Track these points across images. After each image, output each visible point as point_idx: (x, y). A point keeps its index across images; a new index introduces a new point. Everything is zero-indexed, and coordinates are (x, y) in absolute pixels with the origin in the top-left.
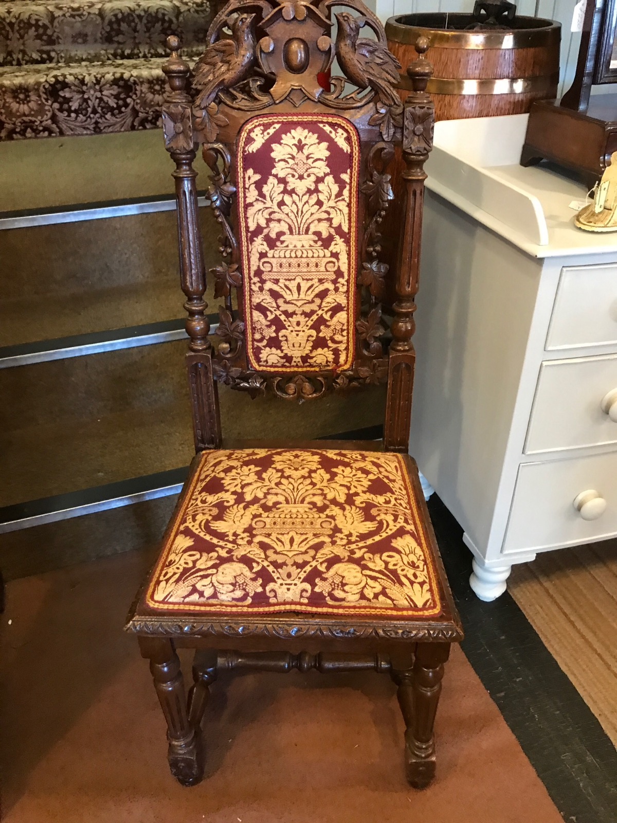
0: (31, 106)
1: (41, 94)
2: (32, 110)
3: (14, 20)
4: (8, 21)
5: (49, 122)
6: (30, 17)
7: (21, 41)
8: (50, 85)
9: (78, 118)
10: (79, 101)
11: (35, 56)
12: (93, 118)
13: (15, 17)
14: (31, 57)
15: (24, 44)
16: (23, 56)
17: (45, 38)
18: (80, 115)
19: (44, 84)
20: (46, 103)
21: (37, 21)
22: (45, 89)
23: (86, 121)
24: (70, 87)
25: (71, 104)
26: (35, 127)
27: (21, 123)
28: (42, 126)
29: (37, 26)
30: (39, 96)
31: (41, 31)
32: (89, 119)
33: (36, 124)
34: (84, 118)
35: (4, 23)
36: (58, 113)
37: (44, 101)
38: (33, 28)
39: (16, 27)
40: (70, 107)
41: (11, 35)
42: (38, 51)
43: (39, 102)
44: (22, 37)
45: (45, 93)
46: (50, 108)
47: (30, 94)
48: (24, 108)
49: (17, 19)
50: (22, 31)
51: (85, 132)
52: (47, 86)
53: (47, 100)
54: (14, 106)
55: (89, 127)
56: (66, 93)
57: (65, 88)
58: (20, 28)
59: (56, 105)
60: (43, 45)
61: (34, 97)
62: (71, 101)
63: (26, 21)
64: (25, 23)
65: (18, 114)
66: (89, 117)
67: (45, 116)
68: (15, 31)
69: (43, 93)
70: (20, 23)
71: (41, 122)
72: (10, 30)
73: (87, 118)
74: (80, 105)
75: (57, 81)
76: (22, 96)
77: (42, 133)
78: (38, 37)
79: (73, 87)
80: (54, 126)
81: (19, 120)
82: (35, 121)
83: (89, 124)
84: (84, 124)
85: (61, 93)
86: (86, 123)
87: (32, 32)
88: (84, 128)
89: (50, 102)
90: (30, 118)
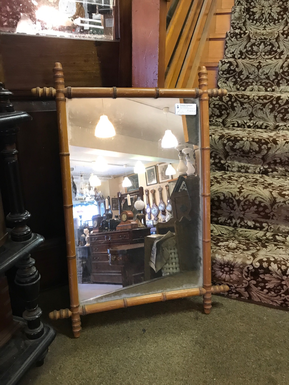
0: (232, 277)
1: (244, 272)
2: (232, 279)
3: (242, 199)
4: (237, 198)
5: (243, 289)
6: (255, 199)
7: (243, 212)
8: (254, 268)
9: (269, 294)
10: (274, 284)
11: (250, 223)
12: (284, 296)
13: (244, 197)
14: (246, 223)
15: (244, 214)
16: (241, 222)
17: (263, 214)
18: (273, 293)
19: (249, 266)
20: (245, 278)
21: (260, 202)
22: (249, 270)
23: (276, 296)
24: (271, 274)
25: (266, 284)
28: (236, 290)
29: (259, 205)
30: (242, 273)
31: (261, 209)
32: (279, 296)
34: (275, 295)
35: (234, 199)
36: (253, 287)
37: (244, 277)
38: (256, 207)
39: (242, 203)
40: (265, 286)
41: (236, 207)
42: (253, 221)
43: (240, 276)
44: (244, 210)
45: (248, 273)
46: (247, 282)
47: (234, 269)
48: (226, 276)
49: (244, 198)
50: (245, 207)
51: (271, 303)
52: (251, 268)
53: (247, 277)
54: (219, 273)
55: (277, 301)
56: (267, 277)
57: (267, 273)
58: (245, 204)
59: (254, 282)
60: (258, 217)
61: (236, 272)
62: (268, 283)
63: (251, 201)
64: (249, 202)
66: (280, 295)
67: (241, 285)
68: (240, 205)
69: (246, 272)
70: (246, 201)
71: (236, 288)
72: (236, 205)
73: (277, 295)
74: (275, 287)
75: (261, 267)
76: (226, 269)
77: (233, 294)
78: (257, 212)
79: (274, 275)
80: (246, 293)
83: (278, 300)
84: (273, 298)
85: (262, 276)
86: (275, 298)
87: (254, 208)
88: (272, 301)
89: (249, 279)
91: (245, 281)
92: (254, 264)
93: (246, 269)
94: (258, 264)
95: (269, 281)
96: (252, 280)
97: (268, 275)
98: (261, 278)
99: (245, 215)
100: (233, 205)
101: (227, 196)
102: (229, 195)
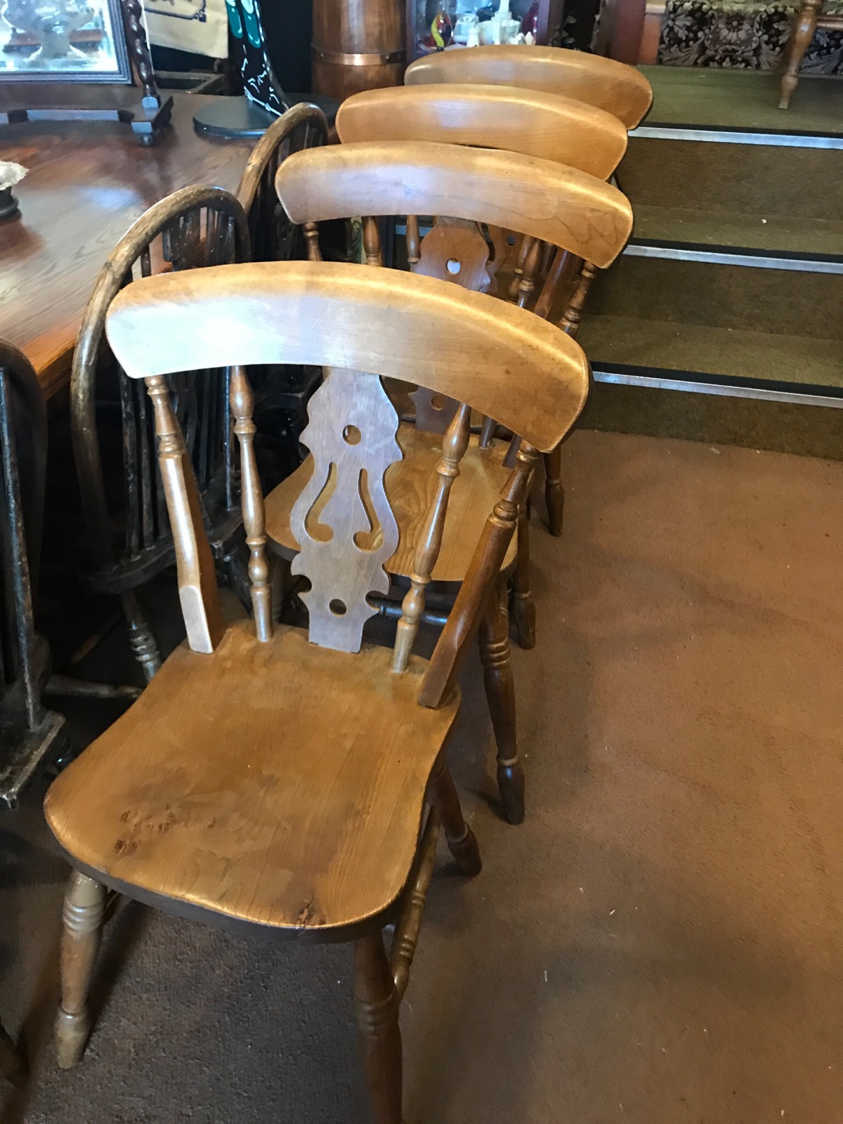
0: (740, 36)
1: (755, 23)
2: (739, 39)
5: (751, 53)
8: (768, 15)
19: (762, 14)
20: (756, 34)
22: (761, 19)
26: (734, 58)
27: (723, 51)
28: (742, 57)
30: (752, 26)
33: (737, 54)
36: (764, 46)
37: (755, 31)
43: (750, 32)
45: (759, 24)
46: (758, 39)
47: (744, 22)
48: (733, 36)
53: (758, 31)
54: (725, 32)
56: (780, 26)
57: (781, 21)
59: (766, 37)
61: (746, 26)
65: (724, 41)
67: (749, 47)
69: (758, 22)
71: (743, 53)
75: (776, 12)
76: (735, 23)
77: (738, 64)
80: (754, 59)
81: (723, 48)
82: (738, 51)
85: (775, 26)
89: (760, 33)
90: (734, 47)
91: (754, 39)
92: (768, 10)
93: (758, 18)
94: (773, 10)
95: (784, 31)
96: (764, 34)
97: (783, 22)
98: (775, 29)
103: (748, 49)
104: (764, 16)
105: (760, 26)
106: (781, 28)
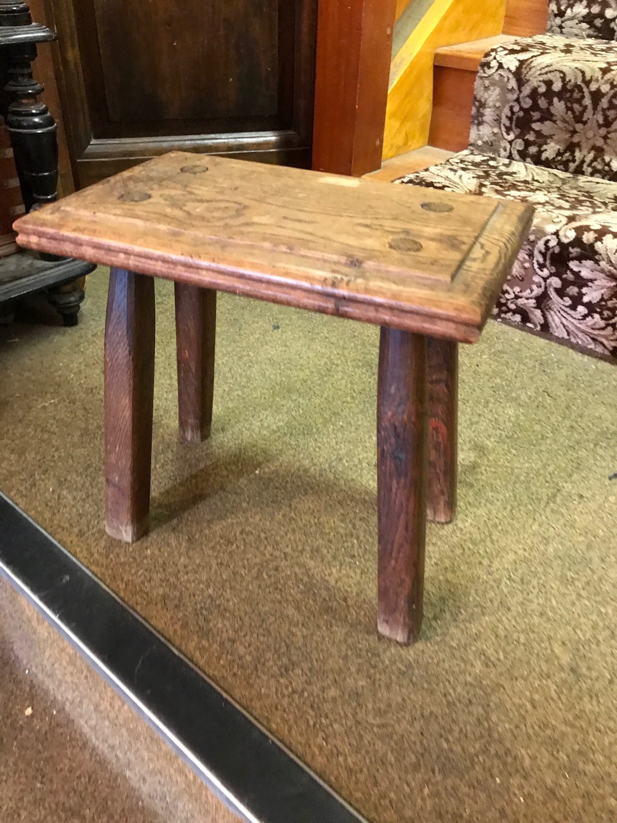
1: (536, 252)
5: (532, 302)
7: (603, 131)
8: (560, 243)
9: (589, 319)
10: (603, 291)
13: (612, 84)
14: (608, 165)
15: (605, 138)
16: (595, 159)
18: (597, 316)
19: (549, 237)
20: (538, 271)
22: (547, 246)
24: (597, 262)
25: (584, 290)
26: (503, 301)
33: (507, 296)
35: (585, 90)
36: (554, 296)
37: (536, 266)
40: (581, 295)
43: (527, 265)
44: (607, 123)
45: (544, 255)
46: (542, 281)
49: (614, 87)
50: (611, 114)
51: (592, 346)
53: (541, 266)
55: (605, 342)
56: (585, 269)
57: (587, 259)
58: (611, 105)
59: (556, 282)
62: (587, 286)
66: (614, 327)
67: (529, 291)
69: (540, 252)
71: (517, 297)
73: (607, 325)
74: (602, 299)
75: (578, 242)
77: (511, 314)
79: (603, 264)
82: (508, 292)
83: (606, 337)
84: (596, 332)
85: (575, 266)
86: (602, 333)
89: (546, 272)
91: (536, 279)
92: (561, 233)
93: (541, 243)
94: (572, 235)
95: (592, 281)
96: (551, 275)
97: (589, 263)
98: (571, 270)
99: (609, 141)
100: (581, 109)
101: (570, 81)
102: (576, 78)
103: (527, 293)
104: (553, 243)
105: (545, 260)
106: (585, 273)
